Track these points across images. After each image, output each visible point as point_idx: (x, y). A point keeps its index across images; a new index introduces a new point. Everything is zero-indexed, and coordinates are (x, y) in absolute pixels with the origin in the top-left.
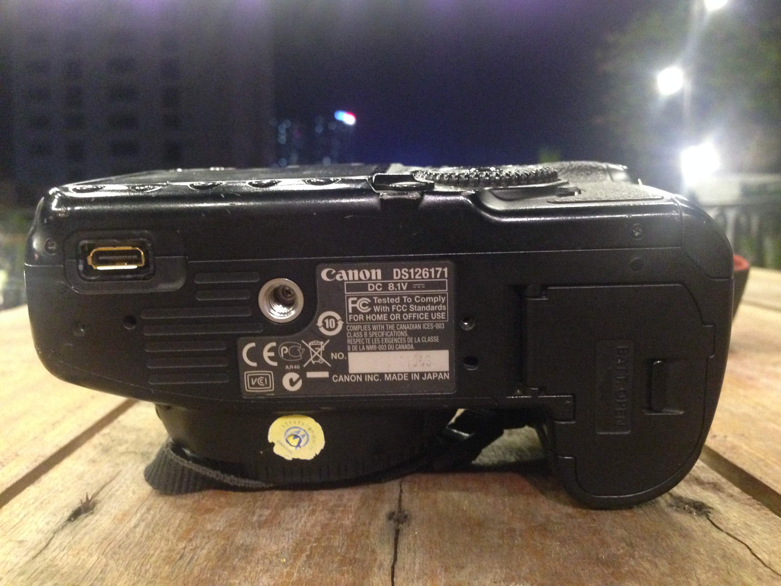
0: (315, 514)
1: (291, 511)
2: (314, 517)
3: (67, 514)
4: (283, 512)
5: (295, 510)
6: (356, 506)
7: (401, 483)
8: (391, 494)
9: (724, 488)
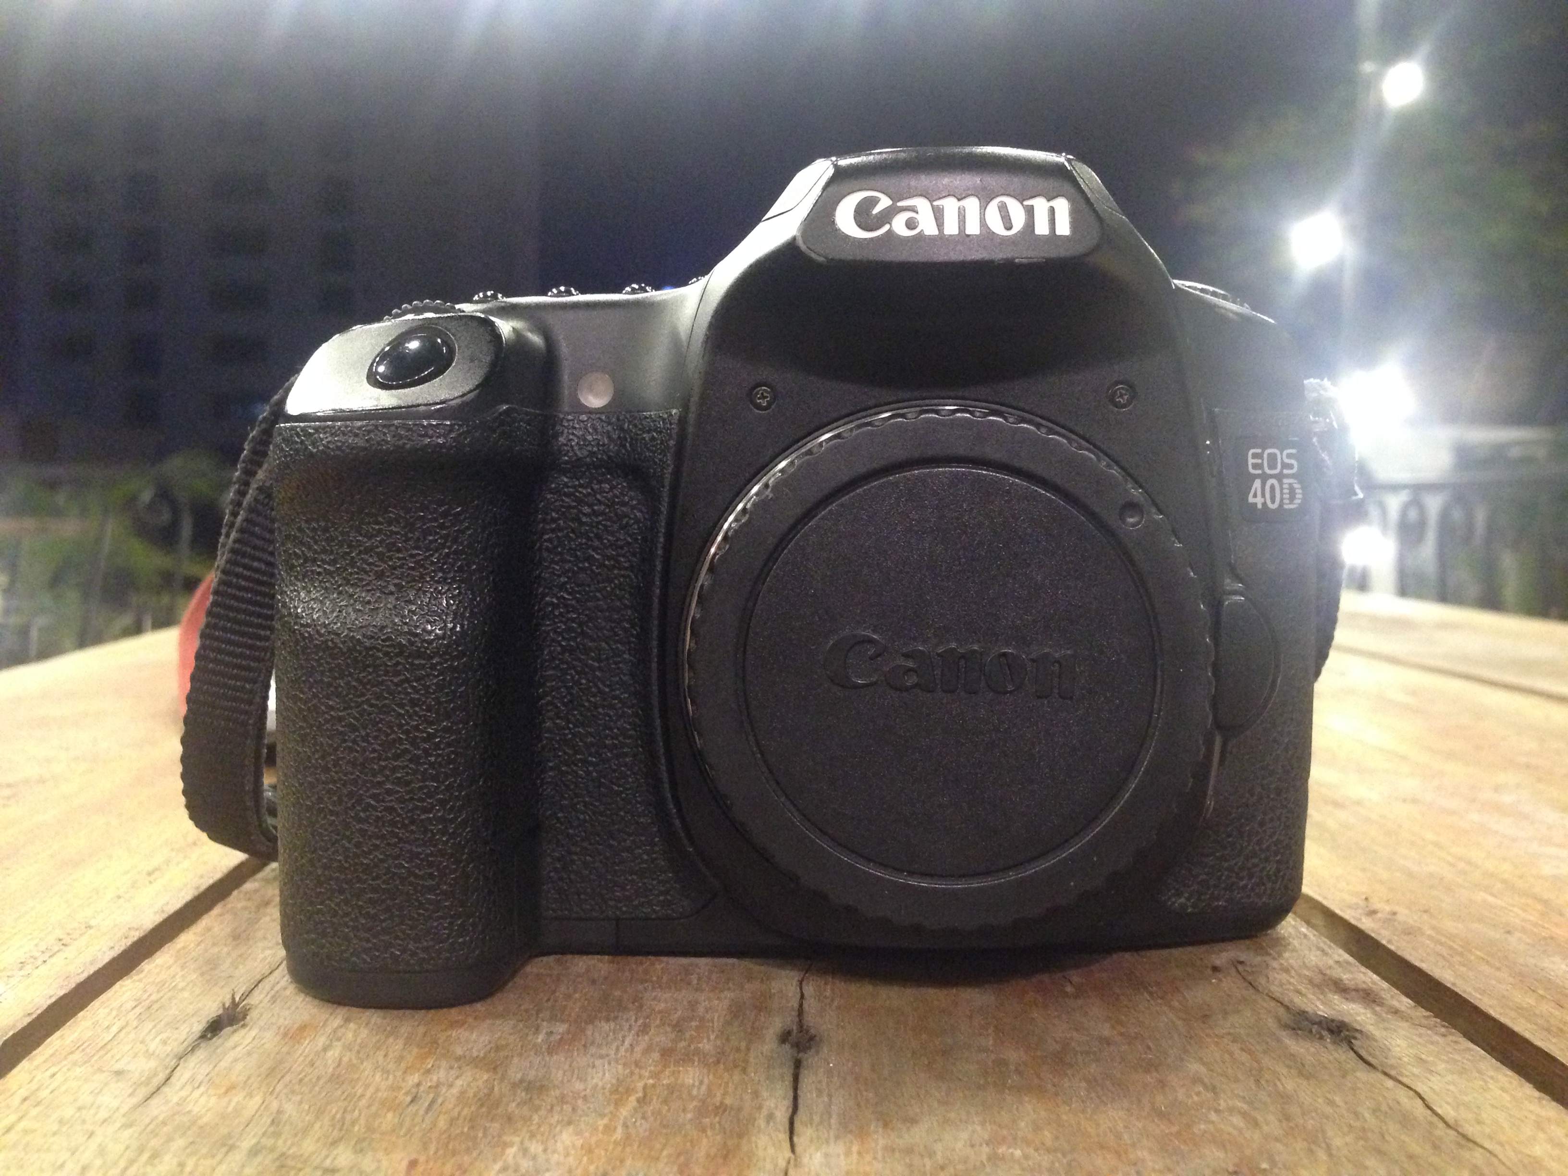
0: (647, 1033)
1: (605, 1026)
2: (647, 1038)
3: (198, 1027)
4: (590, 1027)
5: (612, 1025)
6: (722, 1020)
7: (801, 983)
8: (784, 1001)
9: (1383, 999)
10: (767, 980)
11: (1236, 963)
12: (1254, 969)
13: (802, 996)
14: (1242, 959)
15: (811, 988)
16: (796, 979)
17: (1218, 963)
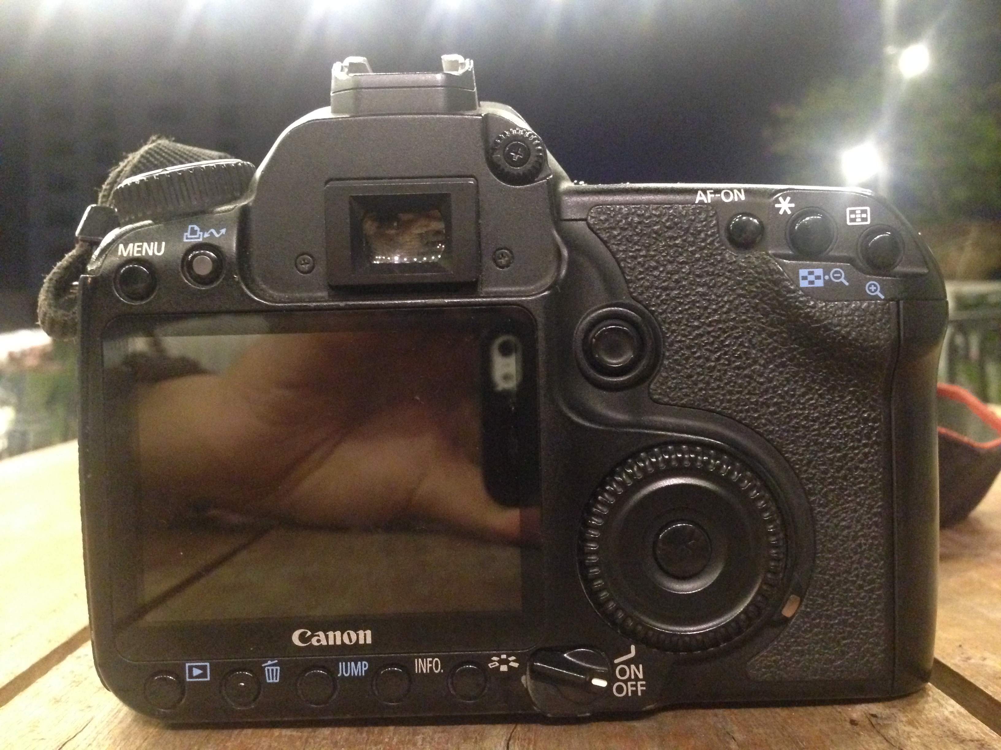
10: (481, 740)
11: (869, 716)
12: (886, 722)
14: (874, 713)
16: (504, 738)
17: (855, 716)
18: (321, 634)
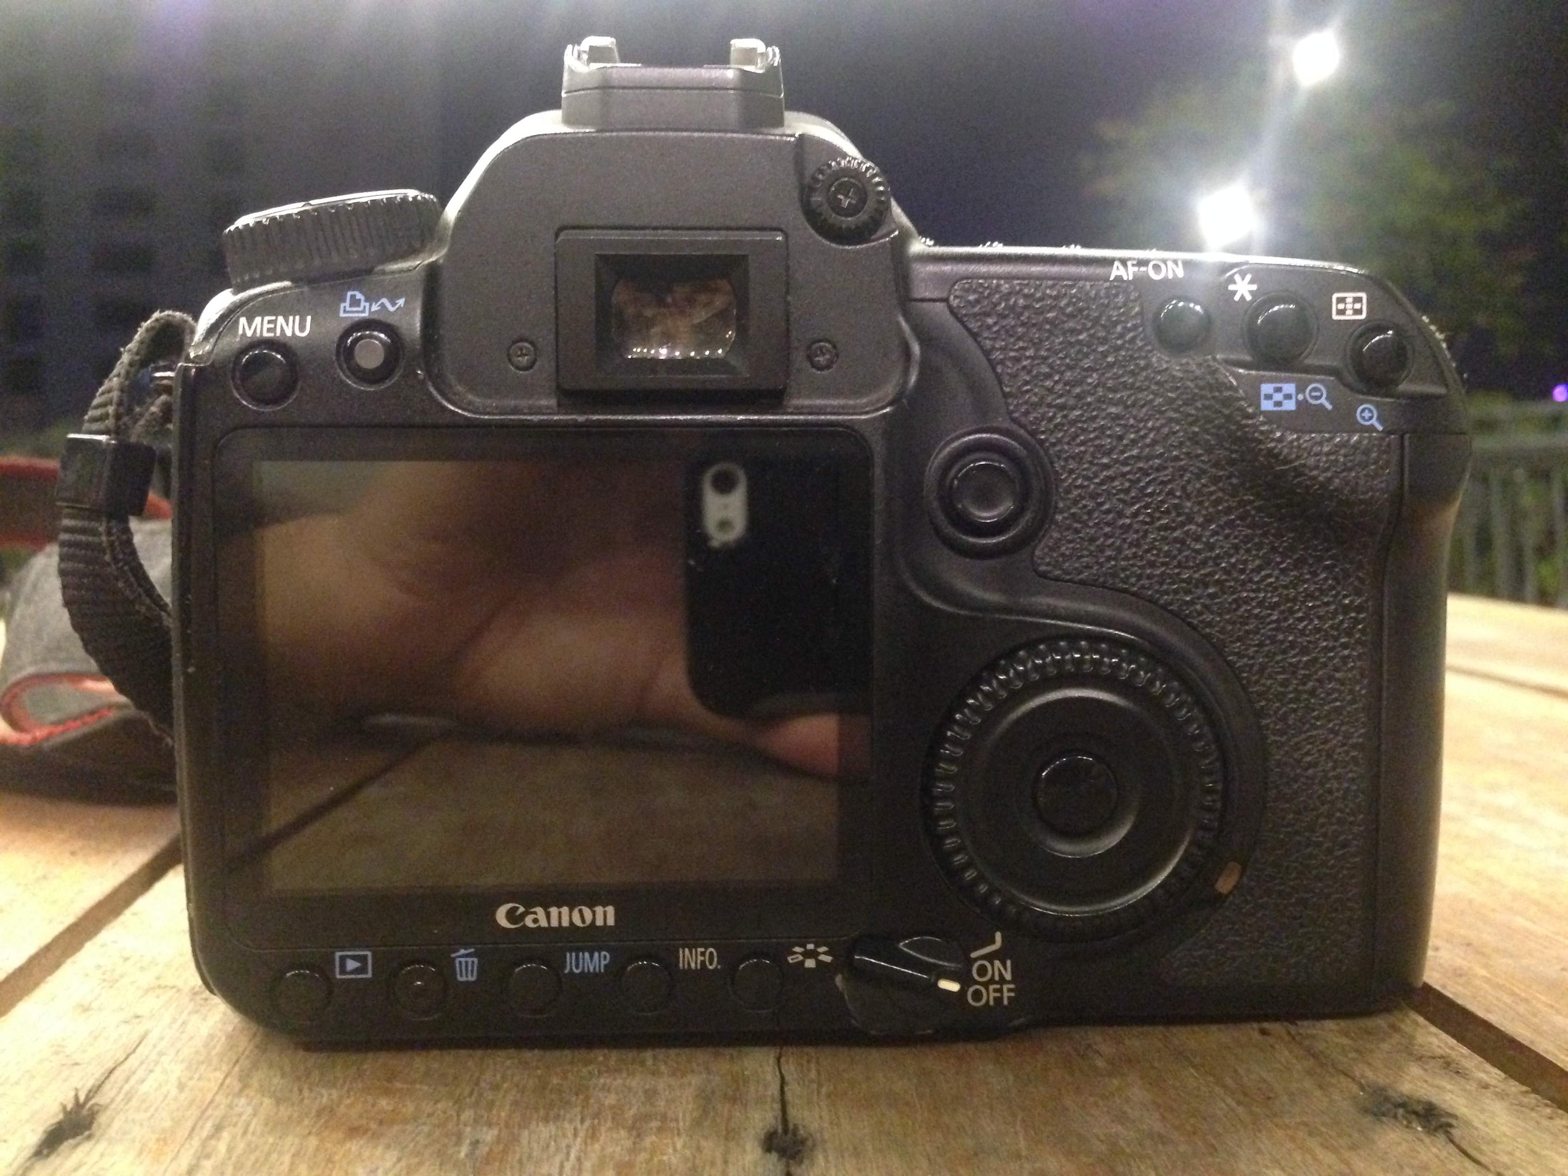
6: (688, 1118)
7: (778, 1060)
8: (761, 1089)
9: (1466, 1069)
10: (738, 1056)
13: (782, 1078)
15: (792, 1068)
16: (773, 1057)
18: (540, 911)
